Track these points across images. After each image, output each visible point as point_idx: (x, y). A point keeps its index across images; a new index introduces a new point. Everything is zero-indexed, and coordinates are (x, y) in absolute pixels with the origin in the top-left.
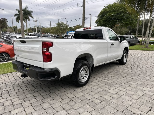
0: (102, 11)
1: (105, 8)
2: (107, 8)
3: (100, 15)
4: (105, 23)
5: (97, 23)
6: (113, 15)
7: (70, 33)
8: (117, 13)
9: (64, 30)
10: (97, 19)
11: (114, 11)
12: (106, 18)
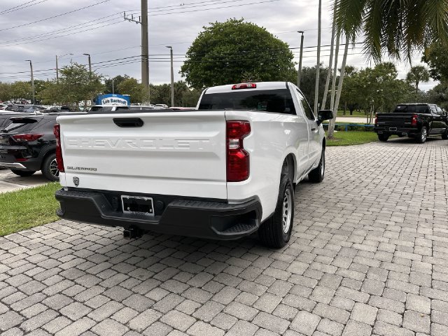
0: (197, 40)
1: (205, 30)
2: (211, 32)
3: (192, 50)
4: (210, 76)
5: (185, 74)
6: (230, 54)
7: (109, 99)
8: (241, 50)
9: (90, 90)
10: (186, 62)
11: (230, 43)
12: (210, 60)
